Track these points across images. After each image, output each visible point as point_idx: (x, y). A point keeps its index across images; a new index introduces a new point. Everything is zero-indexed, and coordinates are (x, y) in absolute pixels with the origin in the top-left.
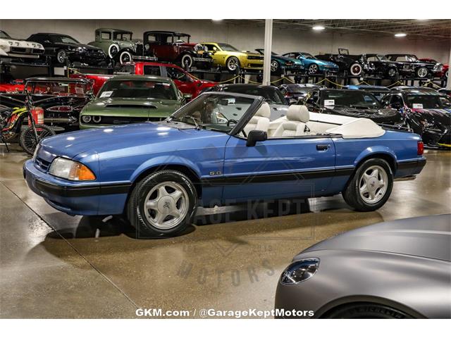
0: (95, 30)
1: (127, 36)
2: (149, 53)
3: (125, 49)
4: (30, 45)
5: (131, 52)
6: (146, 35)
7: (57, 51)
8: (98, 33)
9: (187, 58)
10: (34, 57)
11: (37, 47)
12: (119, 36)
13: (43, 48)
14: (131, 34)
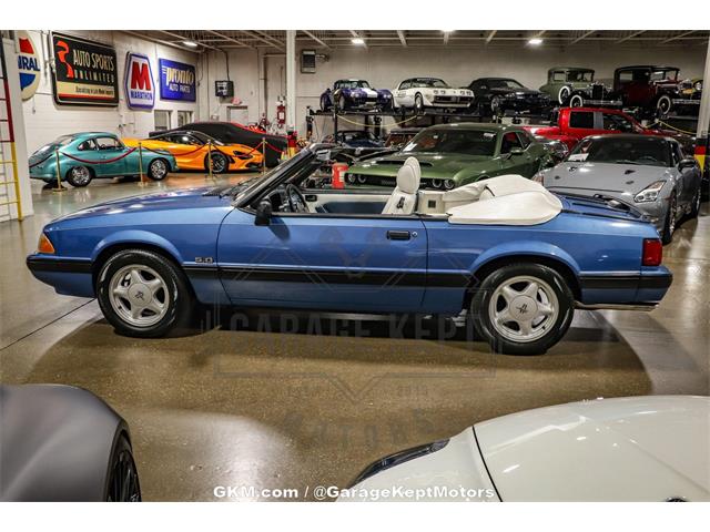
0: (548, 69)
1: (588, 76)
2: (612, 96)
3: (576, 93)
4: (458, 93)
5: (584, 95)
6: (618, 73)
7: (492, 98)
8: (550, 74)
9: (665, 101)
10: (464, 106)
11: (466, 95)
12: (579, 76)
13: (472, 95)
14: (592, 72)
